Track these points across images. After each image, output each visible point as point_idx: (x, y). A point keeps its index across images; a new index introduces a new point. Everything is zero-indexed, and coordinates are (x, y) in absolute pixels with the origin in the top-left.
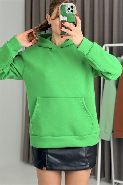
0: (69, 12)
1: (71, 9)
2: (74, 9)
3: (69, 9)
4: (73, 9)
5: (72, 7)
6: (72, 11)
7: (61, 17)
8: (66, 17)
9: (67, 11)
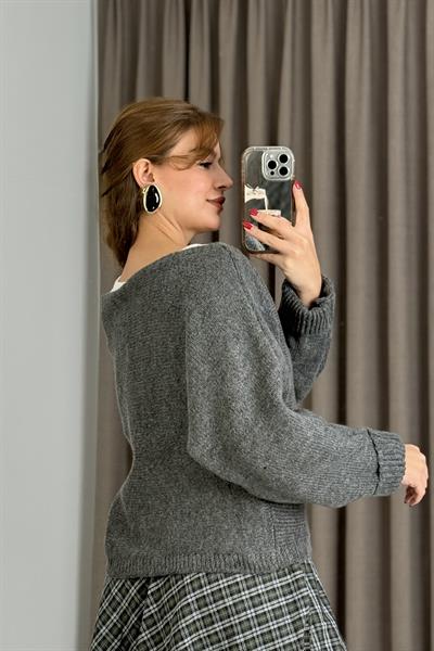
0: (272, 173)
1: (279, 165)
2: (290, 165)
3: (272, 165)
4: (285, 165)
5: (284, 159)
6: (284, 171)
7: (247, 190)
8: (264, 191)
9: (266, 171)
